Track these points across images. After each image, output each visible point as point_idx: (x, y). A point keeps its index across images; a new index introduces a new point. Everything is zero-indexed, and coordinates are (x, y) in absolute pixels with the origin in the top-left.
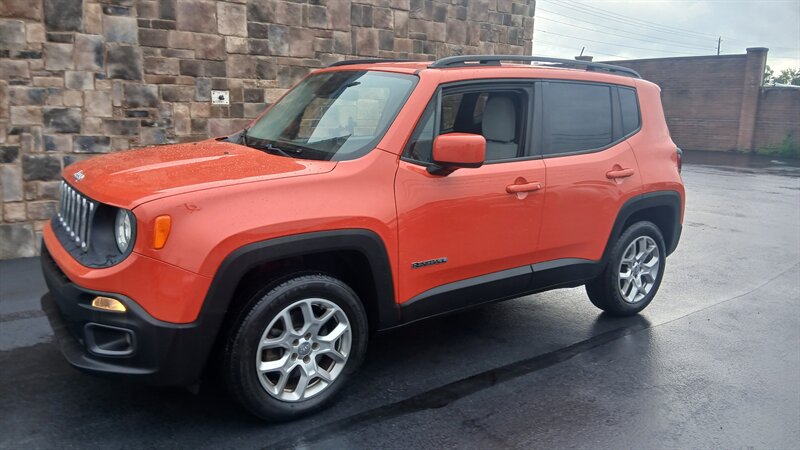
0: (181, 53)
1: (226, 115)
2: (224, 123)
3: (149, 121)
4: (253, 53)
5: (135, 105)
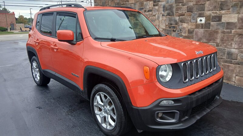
0: (188, 4)
1: (202, 28)
2: (201, 31)
3: (175, 30)
5: (171, 24)
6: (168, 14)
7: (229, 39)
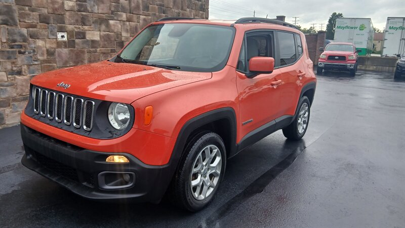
0: (39, 10)
1: (66, 47)
2: (65, 51)
3: (22, 50)
4: (79, 11)
5: (15, 41)
6: (5, 22)
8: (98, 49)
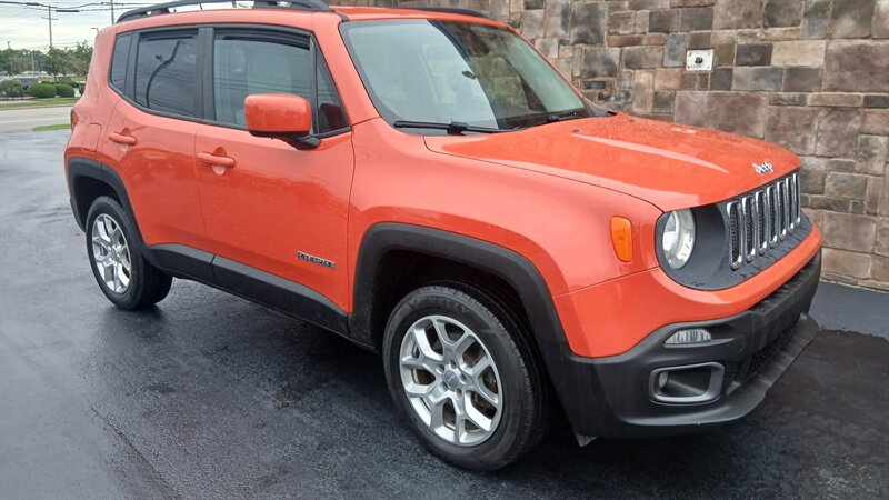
0: (652, 4)
1: (703, 86)
2: (700, 97)
3: (605, 93)
6: (582, 39)
7: (797, 125)
8: (810, 97)
